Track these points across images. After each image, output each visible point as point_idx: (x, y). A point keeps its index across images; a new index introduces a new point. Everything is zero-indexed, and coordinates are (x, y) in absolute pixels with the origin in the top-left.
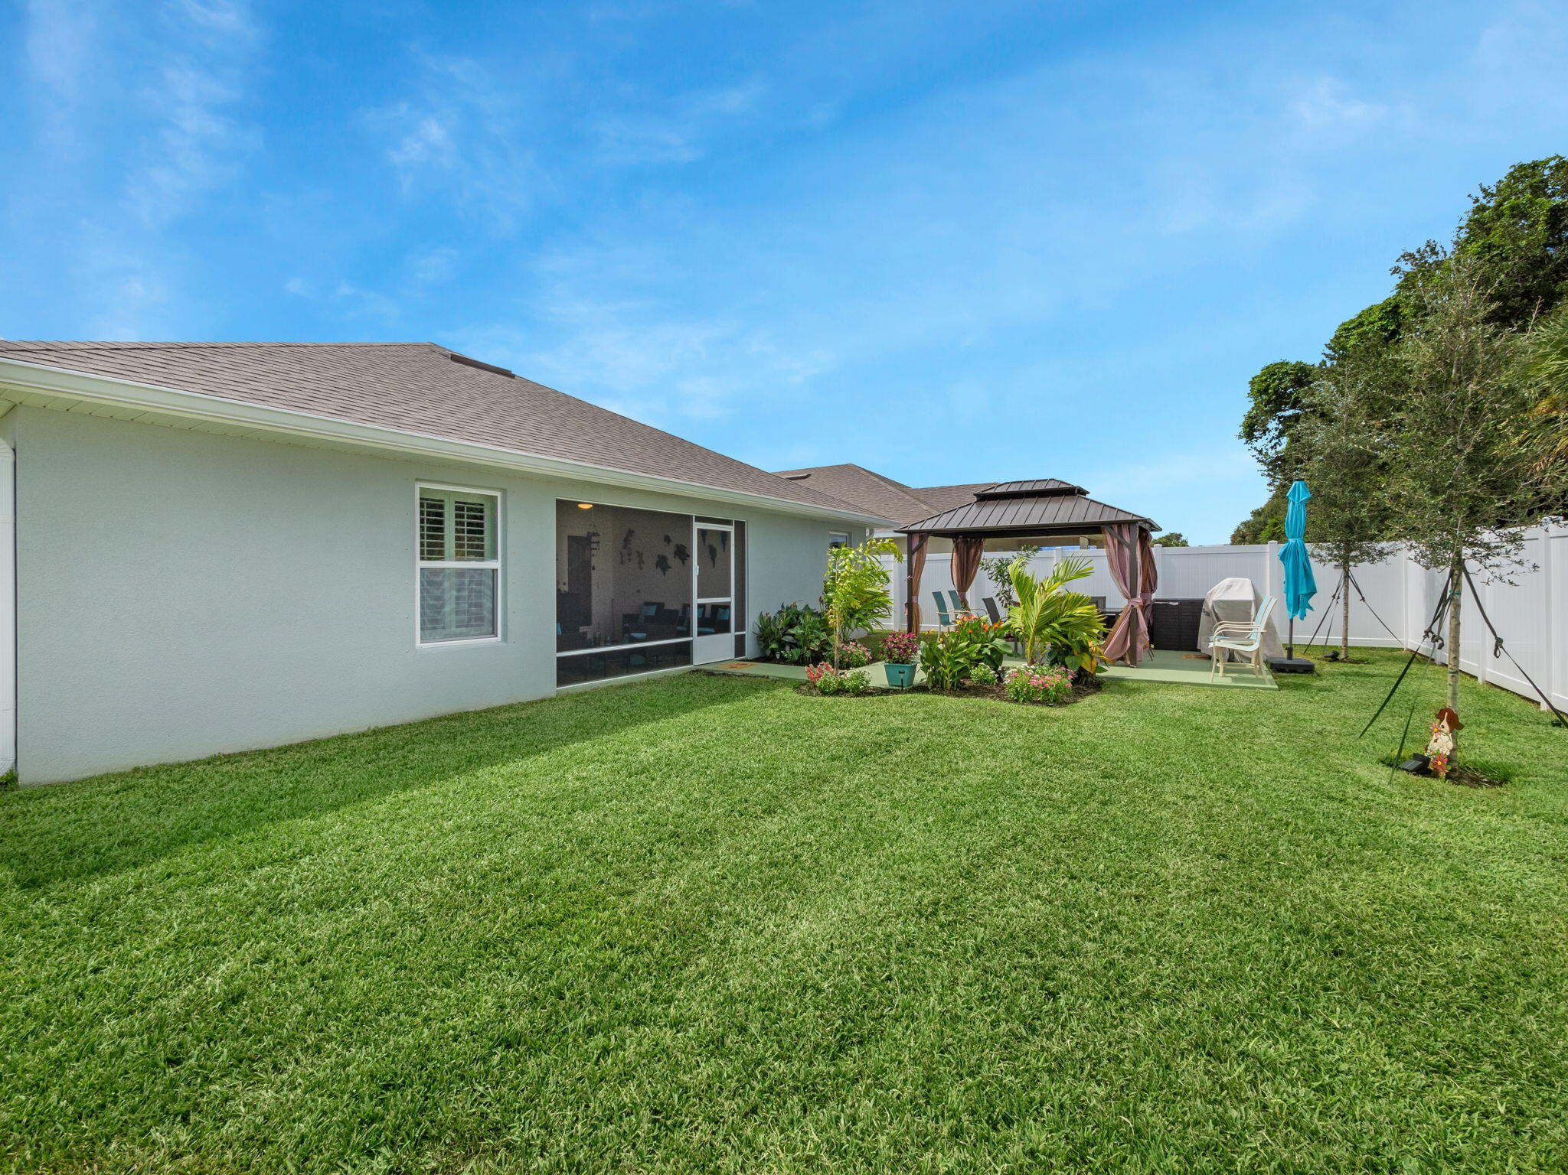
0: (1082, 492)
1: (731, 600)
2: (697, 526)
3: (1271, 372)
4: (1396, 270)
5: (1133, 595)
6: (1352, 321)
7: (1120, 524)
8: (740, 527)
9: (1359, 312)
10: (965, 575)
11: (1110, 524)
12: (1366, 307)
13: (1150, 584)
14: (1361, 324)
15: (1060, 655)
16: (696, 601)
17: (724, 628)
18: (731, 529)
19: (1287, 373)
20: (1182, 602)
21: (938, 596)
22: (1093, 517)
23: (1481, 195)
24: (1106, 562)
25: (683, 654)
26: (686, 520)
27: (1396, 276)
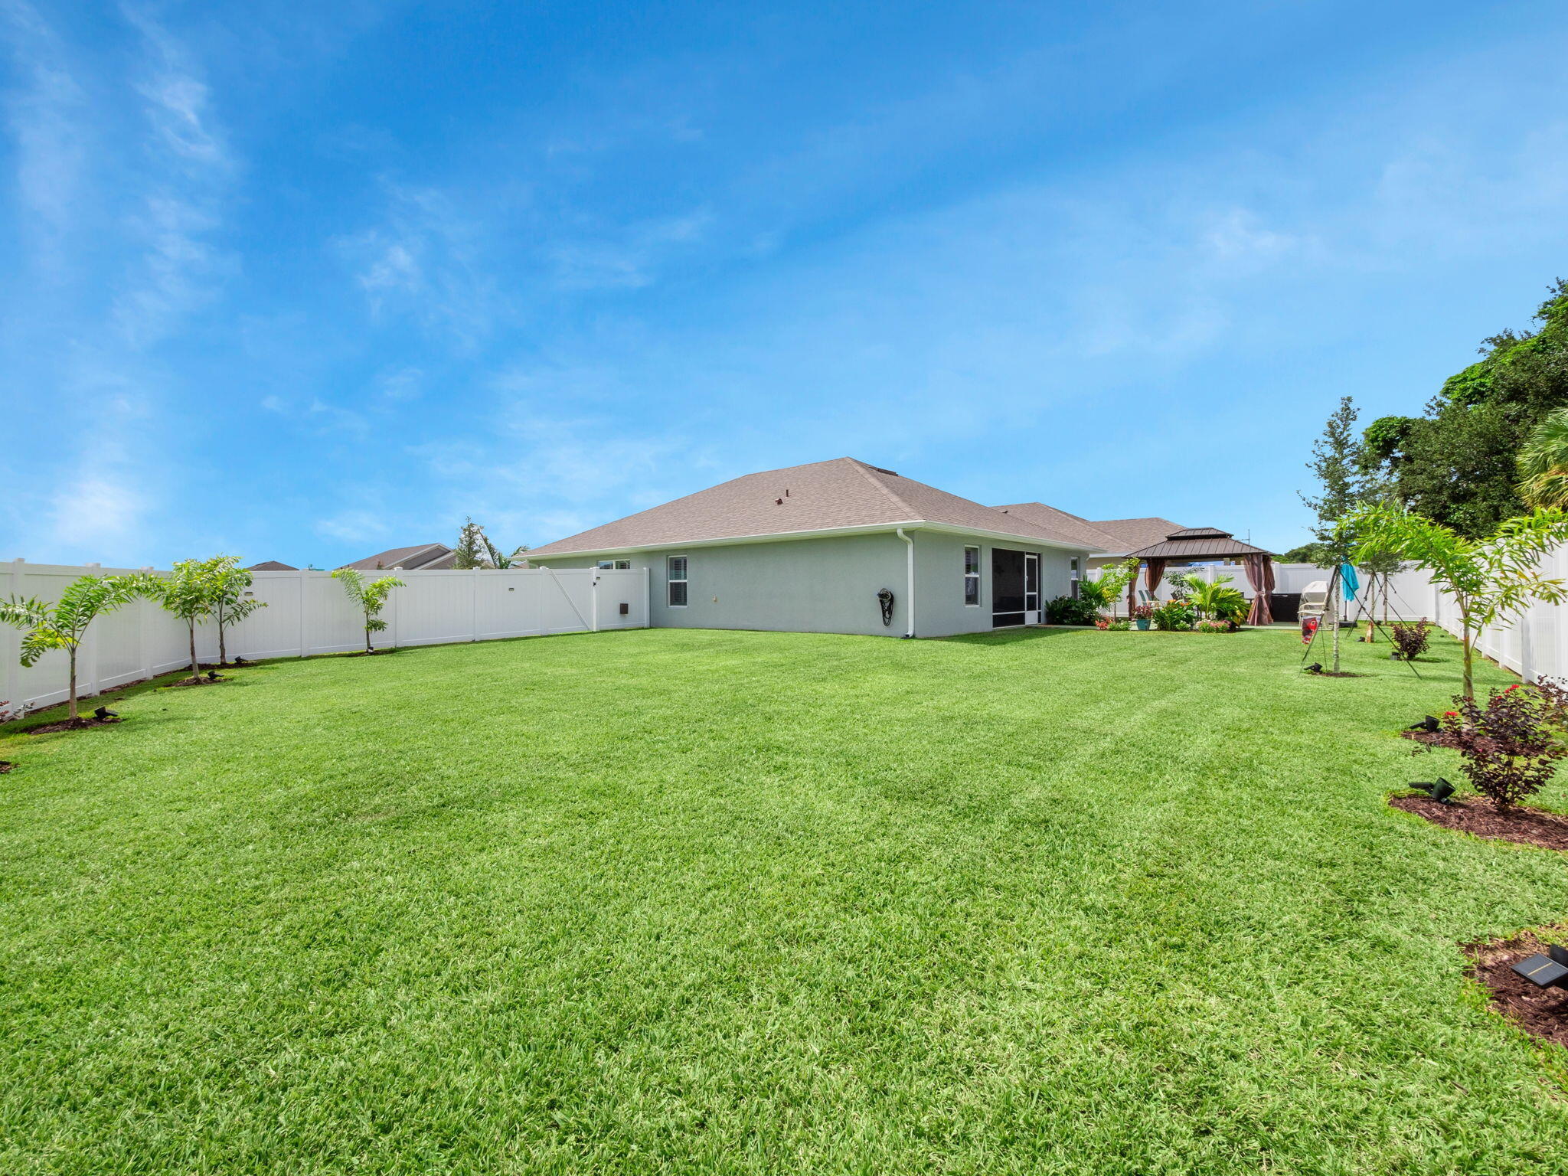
0: (1231, 536)
1: (1036, 593)
2: (1027, 556)
3: (1380, 425)
4: (1482, 350)
5: (1260, 589)
6: (1458, 376)
7: (1252, 554)
8: (1039, 555)
9: (1464, 369)
10: (1154, 582)
11: (1246, 555)
12: (1470, 365)
13: (1270, 584)
14: (1465, 379)
15: (1221, 615)
16: (1026, 593)
17: (1034, 609)
18: (1036, 557)
19: (1392, 427)
20: (1290, 595)
21: (1141, 592)
22: (1237, 550)
23: (1557, 287)
24: (1245, 573)
25: (1020, 619)
26: (1022, 554)
27: (1482, 354)
